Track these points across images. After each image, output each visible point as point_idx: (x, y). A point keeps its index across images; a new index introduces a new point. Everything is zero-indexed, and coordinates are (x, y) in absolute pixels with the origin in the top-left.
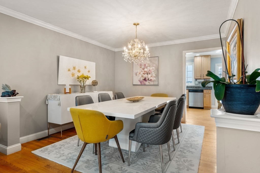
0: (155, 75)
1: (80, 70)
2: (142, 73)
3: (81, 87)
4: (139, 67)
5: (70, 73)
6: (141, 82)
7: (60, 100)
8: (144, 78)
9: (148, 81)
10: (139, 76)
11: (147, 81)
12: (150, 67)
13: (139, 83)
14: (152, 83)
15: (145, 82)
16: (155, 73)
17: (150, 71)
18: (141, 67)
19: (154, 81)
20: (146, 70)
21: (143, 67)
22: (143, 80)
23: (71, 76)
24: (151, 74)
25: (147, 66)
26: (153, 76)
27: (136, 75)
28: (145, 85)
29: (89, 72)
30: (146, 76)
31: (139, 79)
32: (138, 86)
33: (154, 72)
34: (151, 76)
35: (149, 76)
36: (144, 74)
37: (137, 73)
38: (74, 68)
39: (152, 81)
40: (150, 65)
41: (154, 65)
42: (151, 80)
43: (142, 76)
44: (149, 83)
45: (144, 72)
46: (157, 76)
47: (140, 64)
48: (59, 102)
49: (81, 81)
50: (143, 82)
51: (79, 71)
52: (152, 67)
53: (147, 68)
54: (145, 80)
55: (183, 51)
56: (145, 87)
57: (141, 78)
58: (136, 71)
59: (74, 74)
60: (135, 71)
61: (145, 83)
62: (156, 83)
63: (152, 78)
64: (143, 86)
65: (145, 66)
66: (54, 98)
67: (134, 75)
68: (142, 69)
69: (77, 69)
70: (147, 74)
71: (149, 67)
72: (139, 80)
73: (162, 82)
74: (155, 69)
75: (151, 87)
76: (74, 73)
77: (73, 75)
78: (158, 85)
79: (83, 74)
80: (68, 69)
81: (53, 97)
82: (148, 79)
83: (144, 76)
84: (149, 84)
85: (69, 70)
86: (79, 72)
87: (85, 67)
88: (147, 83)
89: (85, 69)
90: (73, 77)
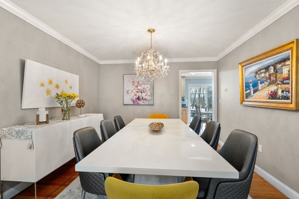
0: (150, 93)
1: (59, 86)
2: (135, 91)
3: (62, 110)
4: (131, 84)
5: (44, 89)
6: (133, 101)
7: (32, 138)
8: (138, 97)
9: (142, 100)
10: (132, 94)
11: (140, 100)
12: (145, 85)
13: (131, 103)
14: (147, 103)
15: (139, 101)
16: (151, 92)
17: (144, 89)
18: (134, 84)
19: (149, 100)
20: (139, 87)
21: (136, 84)
22: (136, 99)
23: (46, 93)
24: (145, 93)
25: (141, 84)
26: (148, 94)
27: (128, 93)
28: (138, 104)
29: (71, 88)
30: (140, 94)
31: (131, 98)
32: (129, 106)
33: (148, 90)
34: (145, 95)
35: (144, 95)
36: (137, 92)
37: (129, 90)
38: (51, 82)
39: (147, 101)
40: (145, 83)
41: (149, 83)
42: (146, 99)
43: (135, 95)
44: (144, 102)
45: (137, 90)
46: (153, 95)
47: (132, 81)
48: (31, 142)
49: (62, 102)
50: (136, 101)
51: (57, 87)
52: (147, 85)
53: (140, 86)
54: (138, 98)
55: (180, 71)
56: (138, 106)
57: (133, 96)
58: (128, 89)
59: (50, 91)
60: (126, 88)
61: (139, 103)
62: (151, 103)
63: (146, 97)
64: (136, 106)
65: (139, 83)
66: (18, 135)
67: (125, 94)
68: (136, 87)
69: (54, 84)
70: (141, 92)
71: (143, 85)
72: (132, 100)
73: (157, 101)
74: (150, 87)
75: (144, 106)
76: (49, 89)
77: (48, 92)
78: (153, 105)
79: (63, 91)
80: (41, 83)
81: (14, 133)
82: (142, 98)
83: (137, 95)
84: (143, 104)
85: (42, 85)
86: (58, 89)
87: (66, 82)
88: (141, 102)
89: (66, 83)
90: (48, 95)
